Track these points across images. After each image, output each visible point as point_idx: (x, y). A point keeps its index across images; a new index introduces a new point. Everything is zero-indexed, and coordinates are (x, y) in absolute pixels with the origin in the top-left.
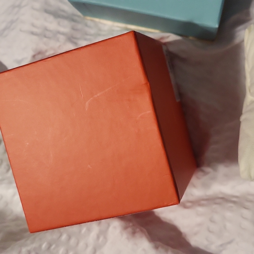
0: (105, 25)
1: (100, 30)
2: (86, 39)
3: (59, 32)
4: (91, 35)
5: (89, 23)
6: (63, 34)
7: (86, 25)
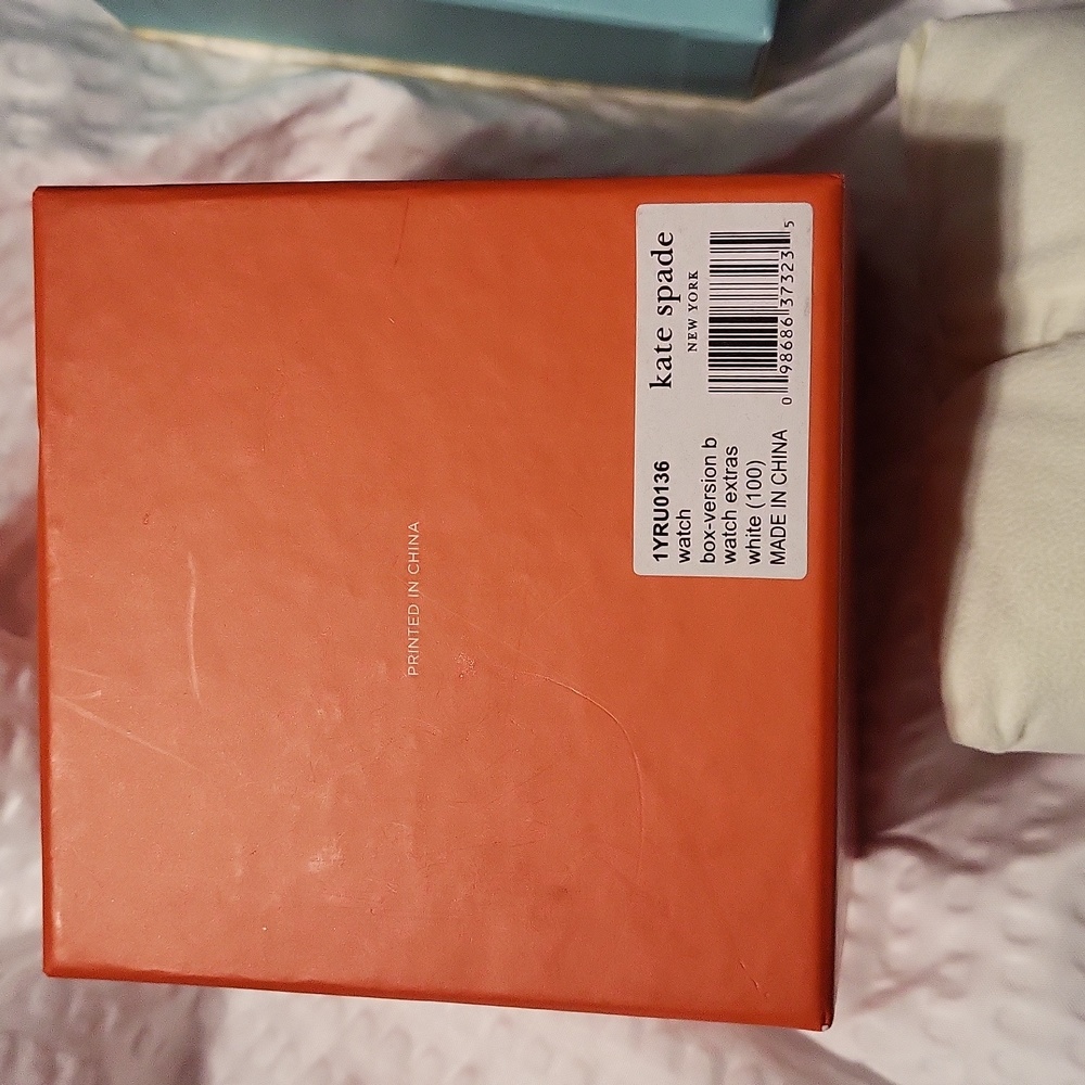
0: (232, 60)
1: (211, 84)
2: (147, 129)
3: (15, 107)
5: (157, 55)
6: (36, 110)
7: (145, 66)
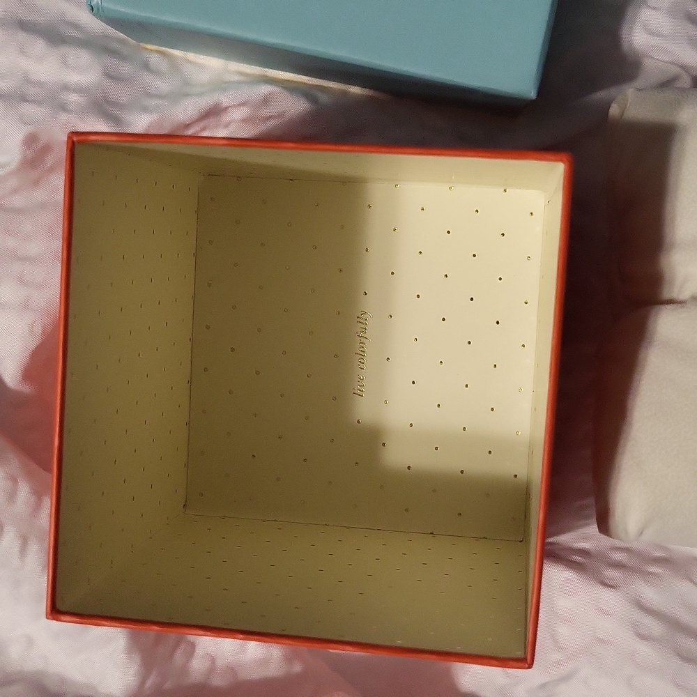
2: (145, 109)
3: (66, 88)
4: (159, 96)
5: (155, 60)
6: (79, 90)
7: (146, 67)
